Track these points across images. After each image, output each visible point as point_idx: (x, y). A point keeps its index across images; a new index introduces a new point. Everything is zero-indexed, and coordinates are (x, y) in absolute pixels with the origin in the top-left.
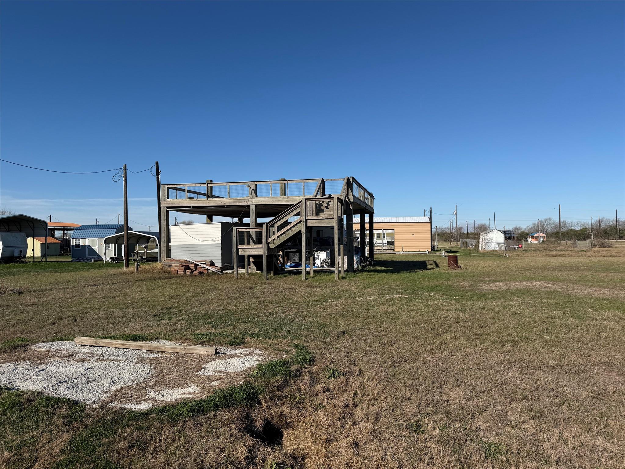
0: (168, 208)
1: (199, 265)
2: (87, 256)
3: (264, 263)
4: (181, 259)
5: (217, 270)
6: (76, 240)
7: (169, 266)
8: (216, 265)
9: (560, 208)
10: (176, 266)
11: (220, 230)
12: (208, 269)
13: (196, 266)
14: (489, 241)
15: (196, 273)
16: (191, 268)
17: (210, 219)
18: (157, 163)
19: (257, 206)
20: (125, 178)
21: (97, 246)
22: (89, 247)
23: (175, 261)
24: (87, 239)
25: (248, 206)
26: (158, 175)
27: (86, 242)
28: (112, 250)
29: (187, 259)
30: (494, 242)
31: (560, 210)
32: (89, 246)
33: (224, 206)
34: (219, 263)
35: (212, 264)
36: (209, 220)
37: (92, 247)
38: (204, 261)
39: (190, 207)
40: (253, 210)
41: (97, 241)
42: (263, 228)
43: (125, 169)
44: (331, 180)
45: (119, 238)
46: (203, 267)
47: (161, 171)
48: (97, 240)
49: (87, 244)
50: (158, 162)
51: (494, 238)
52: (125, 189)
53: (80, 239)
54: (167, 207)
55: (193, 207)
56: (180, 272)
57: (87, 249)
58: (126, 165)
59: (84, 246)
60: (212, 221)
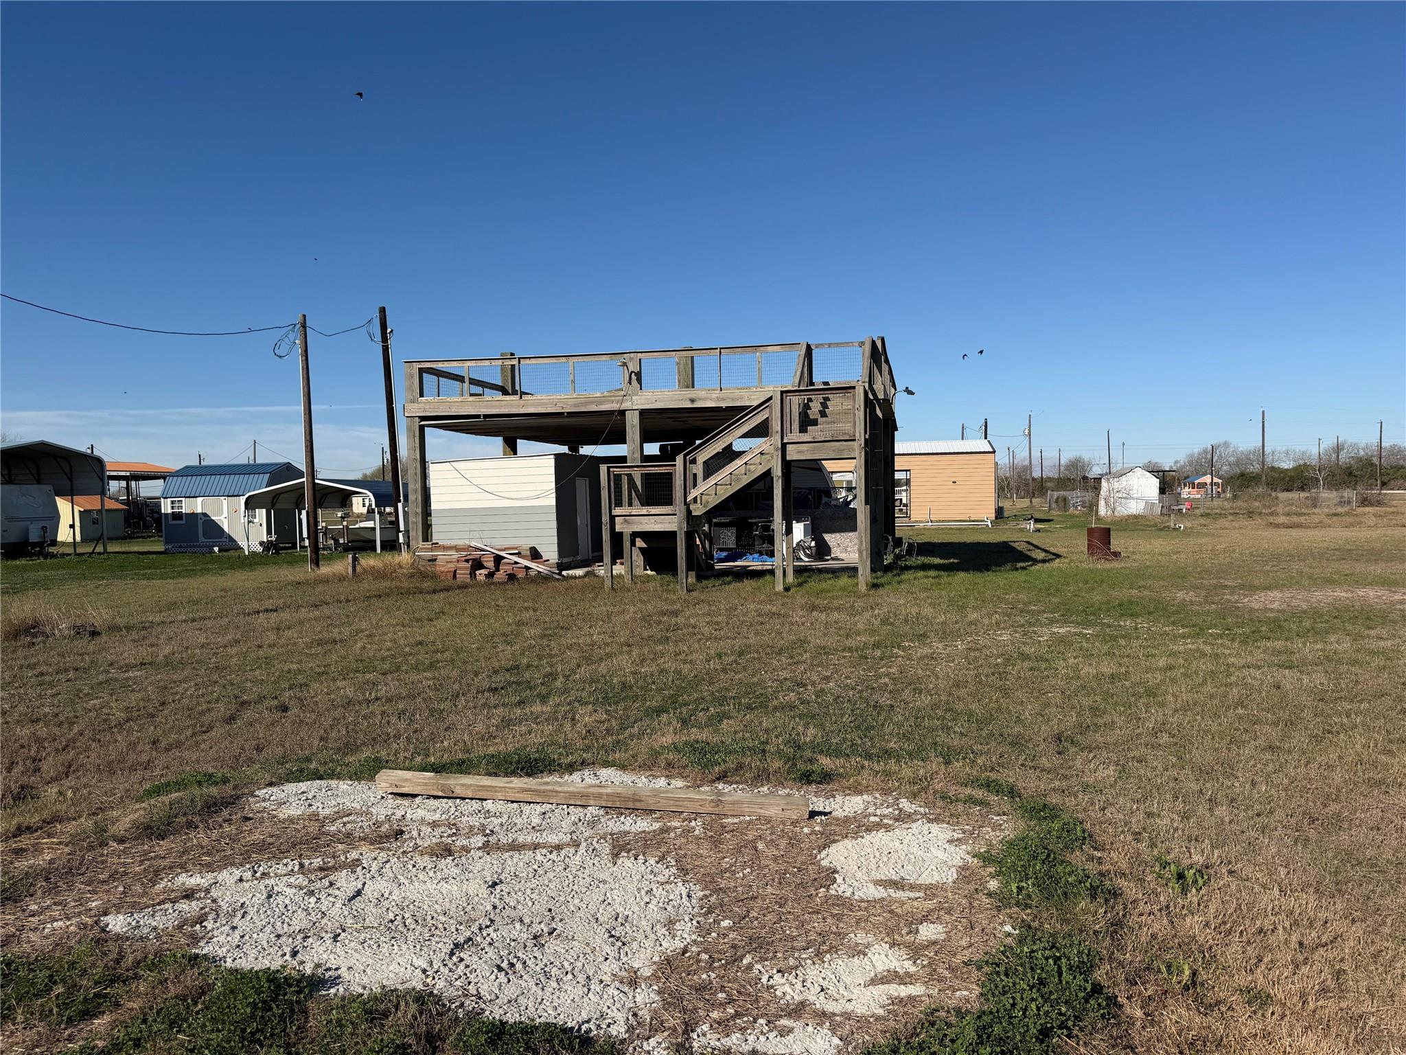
0: (423, 418)
1: (505, 558)
2: (201, 539)
3: (679, 551)
4: (460, 543)
5: (549, 569)
6: (173, 502)
7: (429, 561)
8: (545, 558)
9: (1263, 419)
10: (446, 561)
11: (553, 472)
12: (527, 568)
13: (498, 559)
14: (1125, 495)
15: (500, 576)
16: (485, 564)
17: (511, 447)
18: (383, 311)
19: (643, 413)
20: (304, 349)
21: (225, 514)
22: (204, 518)
23: (445, 548)
24: (200, 500)
25: (622, 413)
26: (385, 339)
27: (197, 506)
28: (261, 525)
29: (473, 544)
30: (1135, 496)
31: (1263, 422)
32: (205, 515)
33: (563, 413)
34: (550, 552)
35: (535, 555)
36: (508, 449)
37: (213, 518)
38: (516, 548)
39: (478, 416)
40: (633, 421)
41: (225, 503)
42: (675, 465)
43: (304, 326)
44: (830, 345)
45: (279, 494)
46: (516, 563)
47: (392, 331)
48: (224, 502)
49: (199, 511)
50: (384, 308)
51: (1136, 487)
52: (305, 376)
53: (183, 499)
54: (419, 417)
55: (486, 416)
56: (460, 574)
57: (200, 523)
58: (304, 316)
59: (193, 516)
60: (515, 453)
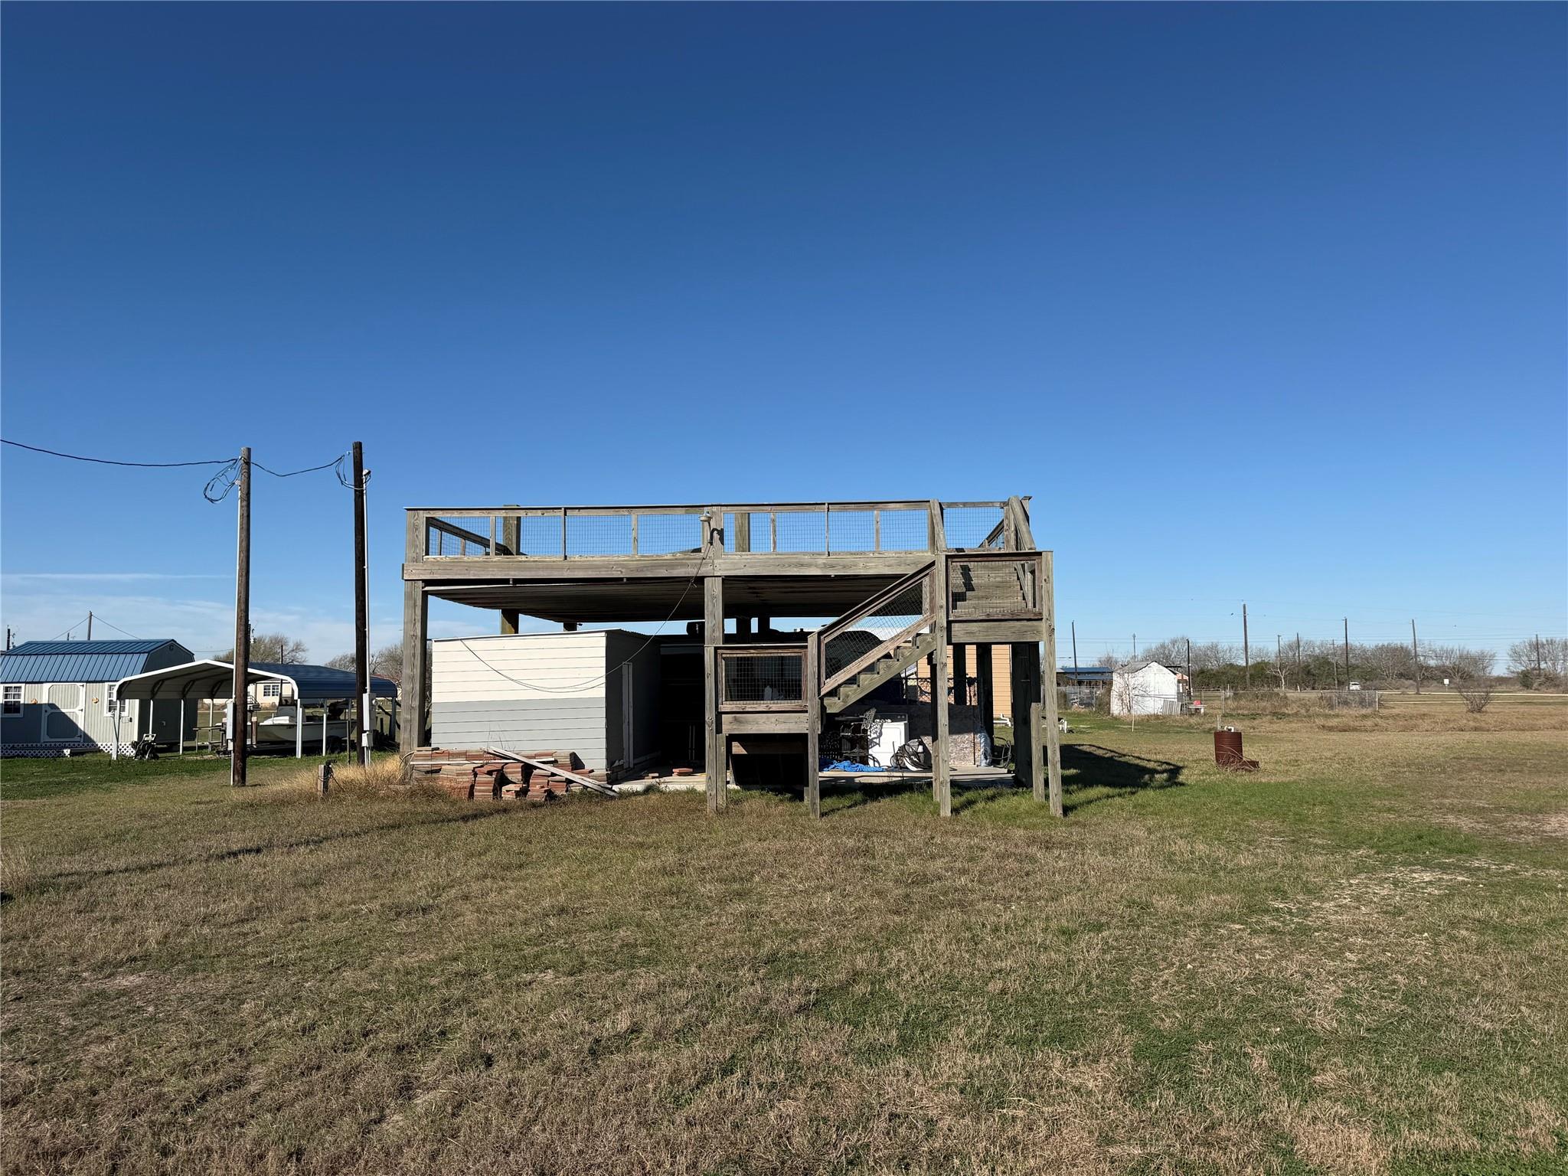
0: (428, 583)
1: (536, 768)
2: (44, 737)
3: (810, 760)
4: (474, 748)
5: (598, 783)
6: (7, 689)
7: (427, 772)
8: (588, 768)
9: (1245, 613)
10: (454, 774)
11: (604, 654)
12: (569, 782)
13: (527, 770)
14: (1141, 693)
15: (536, 791)
16: (510, 777)
17: (512, 624)
18: (358, 447)
19: (726, 580)
20: (245, 492)
21: (82, 705)
22: (50, 711)
23: (451, 755)
24: (46, 686)
25: (700, 580)
26: (359, 482)
27: (43, 694)
28: (131, 720)
29: (492, 749)
30: (1153, 693)
31: (1245, 617)
32: (52, 706)
33: (622, 579)
34: (596, 760)
35: (576, 764)
36: (508, 625)
37: (63, 710)
38: (551, 755)
39: (506, 581)
40: (713, 592)
41: (82, 691)
42: (806, 647)
43: (248, 463)
44: (965, 504)
45: (163, 681)
46: (553, 775)
47: (369, 473)
48: (81, 689)
49: (45, 701)
50: (360, 443)
51: (1152, 684)
52: (245, 526)
53: (23, 685)
54: (424, 581)
55: (516, 581)
56: (480, 791)
57: (44, 717)
58: (249, 450)
59: (35, 708)
